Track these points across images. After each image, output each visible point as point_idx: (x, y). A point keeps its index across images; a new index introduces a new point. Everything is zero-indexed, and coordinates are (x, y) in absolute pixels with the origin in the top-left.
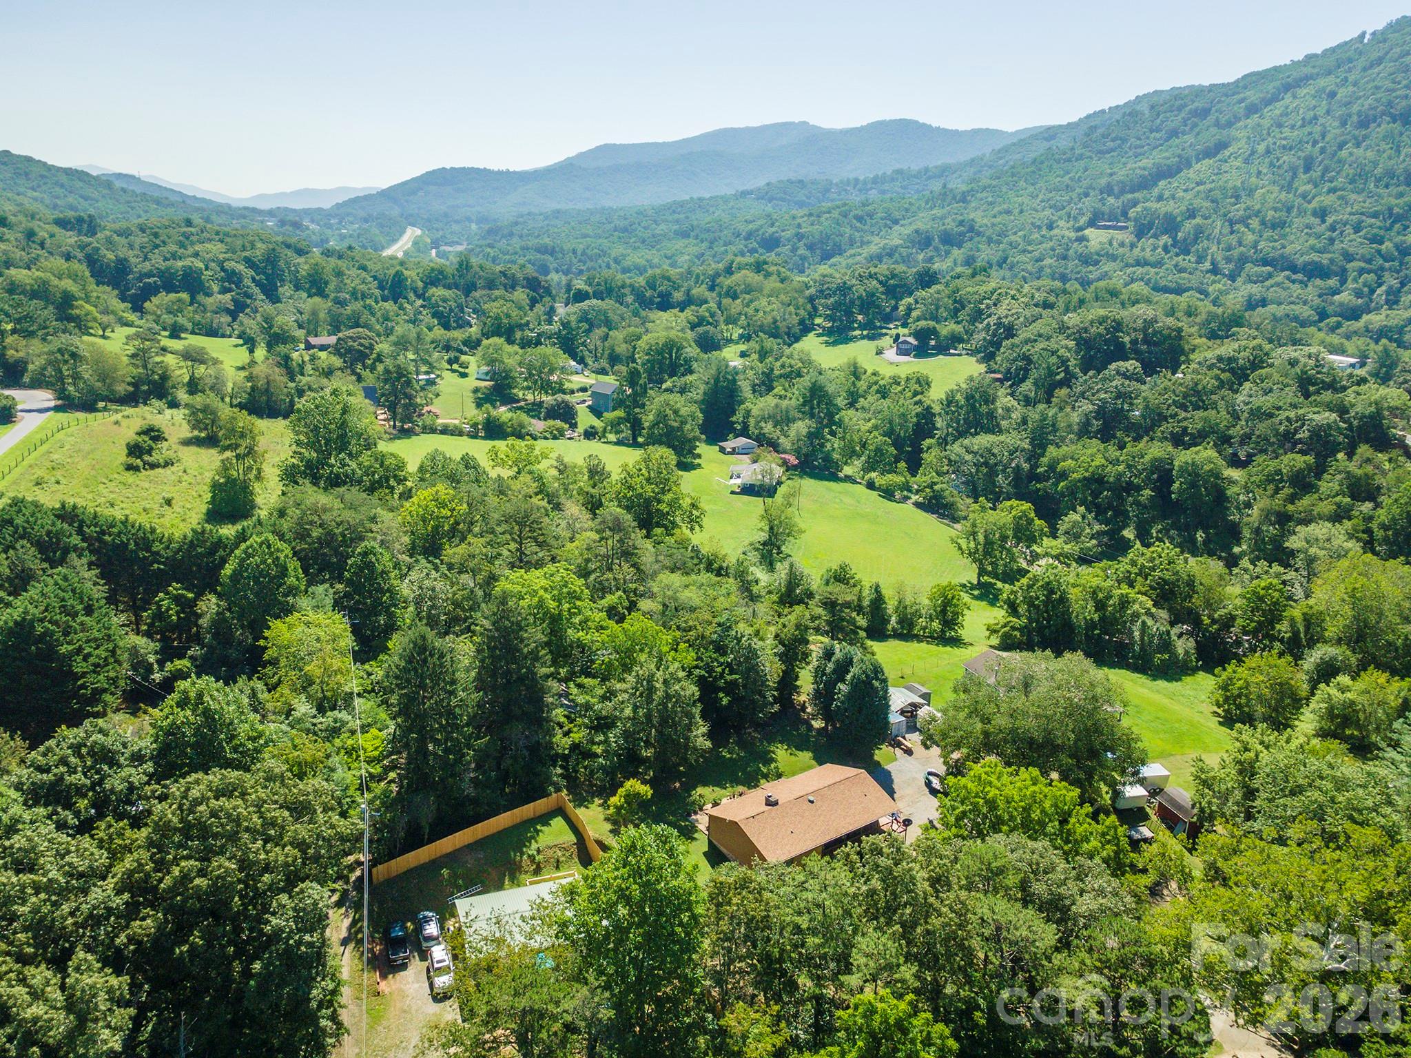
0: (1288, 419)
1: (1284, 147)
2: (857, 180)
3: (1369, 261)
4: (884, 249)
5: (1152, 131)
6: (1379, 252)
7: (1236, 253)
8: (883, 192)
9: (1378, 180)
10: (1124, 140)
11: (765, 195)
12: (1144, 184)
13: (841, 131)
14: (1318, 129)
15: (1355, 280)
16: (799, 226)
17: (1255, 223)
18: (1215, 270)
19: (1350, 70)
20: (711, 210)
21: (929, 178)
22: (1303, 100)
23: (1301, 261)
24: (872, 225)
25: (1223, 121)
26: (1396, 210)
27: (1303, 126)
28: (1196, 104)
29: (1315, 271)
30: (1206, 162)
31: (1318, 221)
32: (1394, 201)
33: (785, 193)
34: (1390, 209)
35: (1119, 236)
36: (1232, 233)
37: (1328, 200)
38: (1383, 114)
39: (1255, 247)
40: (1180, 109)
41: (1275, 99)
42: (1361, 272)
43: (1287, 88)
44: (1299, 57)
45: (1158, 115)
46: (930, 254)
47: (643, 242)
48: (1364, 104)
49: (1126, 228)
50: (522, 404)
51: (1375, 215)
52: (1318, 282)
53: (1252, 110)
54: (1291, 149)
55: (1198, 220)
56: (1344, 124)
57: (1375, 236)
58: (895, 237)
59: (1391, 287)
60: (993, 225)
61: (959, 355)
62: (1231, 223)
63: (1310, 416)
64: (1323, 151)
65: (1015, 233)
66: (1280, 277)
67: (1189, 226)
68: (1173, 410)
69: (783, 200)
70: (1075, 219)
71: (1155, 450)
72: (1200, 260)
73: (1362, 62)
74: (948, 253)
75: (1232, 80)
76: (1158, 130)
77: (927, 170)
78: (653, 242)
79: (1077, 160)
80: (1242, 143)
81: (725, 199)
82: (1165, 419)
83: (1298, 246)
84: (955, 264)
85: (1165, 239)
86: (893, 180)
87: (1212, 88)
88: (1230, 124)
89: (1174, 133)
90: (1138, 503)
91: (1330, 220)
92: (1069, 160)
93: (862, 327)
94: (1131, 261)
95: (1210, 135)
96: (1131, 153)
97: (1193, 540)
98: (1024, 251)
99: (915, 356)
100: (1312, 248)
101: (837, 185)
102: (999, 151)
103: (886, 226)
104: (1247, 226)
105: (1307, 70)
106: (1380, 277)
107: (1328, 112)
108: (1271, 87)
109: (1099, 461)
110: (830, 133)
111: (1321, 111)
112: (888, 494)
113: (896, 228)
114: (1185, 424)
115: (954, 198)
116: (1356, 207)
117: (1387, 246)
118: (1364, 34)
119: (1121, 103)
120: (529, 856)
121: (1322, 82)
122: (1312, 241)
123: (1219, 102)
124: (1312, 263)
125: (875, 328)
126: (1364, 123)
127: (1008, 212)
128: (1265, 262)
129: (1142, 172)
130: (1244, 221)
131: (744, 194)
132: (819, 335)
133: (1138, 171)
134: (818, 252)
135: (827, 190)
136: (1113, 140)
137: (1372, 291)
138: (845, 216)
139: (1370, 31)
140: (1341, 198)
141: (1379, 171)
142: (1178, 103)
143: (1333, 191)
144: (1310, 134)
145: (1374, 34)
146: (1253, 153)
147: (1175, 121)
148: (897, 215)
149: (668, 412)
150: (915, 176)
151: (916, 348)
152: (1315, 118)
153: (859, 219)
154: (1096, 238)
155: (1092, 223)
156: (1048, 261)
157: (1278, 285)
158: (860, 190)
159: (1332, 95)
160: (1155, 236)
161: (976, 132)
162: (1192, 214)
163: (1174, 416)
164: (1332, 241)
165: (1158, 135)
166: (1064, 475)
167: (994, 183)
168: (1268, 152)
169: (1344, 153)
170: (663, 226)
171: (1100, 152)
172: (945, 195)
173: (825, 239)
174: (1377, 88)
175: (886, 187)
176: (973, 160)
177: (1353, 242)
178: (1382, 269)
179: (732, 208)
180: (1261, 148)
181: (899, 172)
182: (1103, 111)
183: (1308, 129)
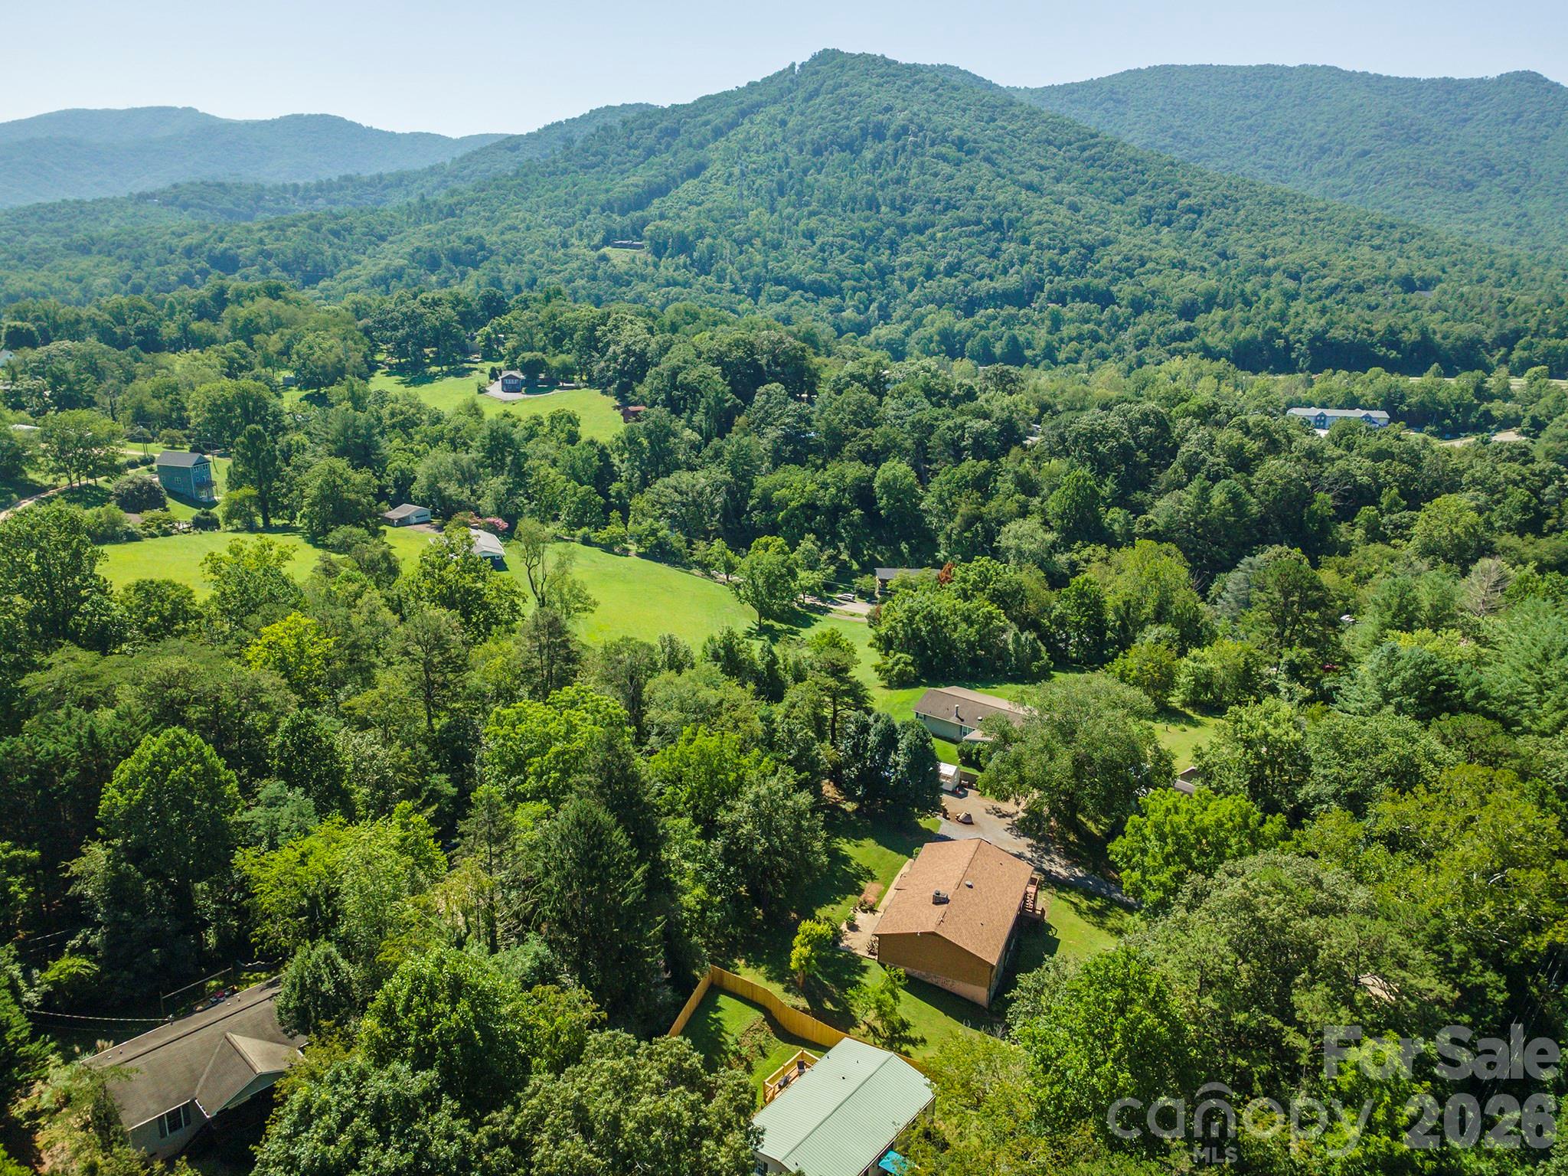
0: (949, 428)
1: (755, 171)
2: (296, 186)
3: (858, 280)
4: (387, 269)
5: (630, 148)
6: (863, 271)
7: (751, 272)
8: (334, 202)
9: (844, 206)
10: (605, 156)
11: (175, 198)
12: (640, 202)
13: (247, 123)
14: (780, 155)
15: (851, 298)
16: (261, 241)
17: (757, 242)
18: (736, 291)
19: (792, 100)
20: (103, 217)
21: (386, 187)
22: (757, 126)
23: (807, 279)
24: (353, 243)
25: (695, 141)
26: (867, 233)
27: (766, 151)
28: (665, 123)
29: (821, 291)
30: (691, 181)
31: (809, 242)
32: (864, 225)
33: (202, 198)
34: (862, 232)
35: (641, 255)
36: (741, 253)
37: (813, 223)
38: (832, 143)
39: (766, 267)
40: (651, 126)
41: (733, 125)
42: (855, 290)
43: (743, 114)
44: (743, 84)
45: (632, 132)
46: (443, 276)
47: (21, 259)
48: (814, 134)
49: (642, 247)
50: (51, 493)
51: (853, 237)
52: (826, 300)
53: (718, 133)
54: (762, 173)
55: (708, 240)
56: (801, 151)
57: (857, 256)
58: (393, 255)
59: (881, 303)
60: (504, 243)
61: (578, 388)
62: (739, 243)
63: (969, 424)
64: (791, 176)
65: (532, 252)
66: (796, 295)
67: (703, 245)
68: (852, 428)
69: (204, 208)
70: (589, 236)
71: (853, 470)
72: (721, 279)
73: (800, 94)
74: (463, 275)
75: (690, 101)
76: (636, 148)
77: (380, 177)
78: (39, 259)
79: (562, 174)
80: (718, 165)
81: (119, 204)
82: (847, 438)
83: (799, 266)
84: (479, 286)
85: (682, 259)
86: (341, 188)
87: (675, 108)
88: (701, 146)
89: (651, 152)
90: (851, 524)
91: (819, 241)
92: (554, 173)
93: (436, 362)
94: (662, 281)
95: (688, 158)
96: (614, 170)
97: (900, 553)
98: (551, 271)
99: (527, 392)
100: (812, 267)
101: (270, 191)
102: (461, 159)
103: (371, 243)
104: (752, 245)
105: (756, 97)
106: (870, 295)
107: (784, 140)
108: (730, 112)
109: (810, 487)
110: (230, 126)
111: (779, 139)
112: (608, 548)
113: (385, 245)
114: (868, 441)
115: (440, 211)
116: (837, 231)
117: (868, 266)
118: (794, 64)
119: (577, 116)
120: (734, 1053)
121: (772, 110)
122: (810, 262)
123: (685, 123)
124: (815, 282)
125: (455, 362)
126: (817, 152)
127: (514, 228)
128: (778, 282)
129: (635, 190)
130: (748, 240)
131: (143, 197)
132: (389, 374)
133: (632, 188)
134: (298, 274)
135: (260, 198)
136: (594, 155)
137: (867, 308)
138: (318, 230)
139: (798, 63)
140: (822, 221)
141: (843, 197)
142: (647, 121)
143: (812, 214)
144: (774, 159)
145: (802, 66)
146: (731, 175)
147: (649, 140)
148: (381, 230)
149: (339, 482)
150: (369, 184)
151: (525, 383)
152: (775, 144)
153: (336, 234)
154: (619, 257)
155: (606, 242)
156: (579, 282)
157: (797, 303)
158: (303, 199)
159: (783, 123)
160: (672, 256)
161: (416, 137)
162: (701, 234)
163: (855, 434)
164: (825, 260)
165: (637, 152)
166: (783, 504)
167: (482, 195)
168: (743, 174)
169: (809, 179)
170: (34, 239)
171: (583, 166)
172: (426, 209)
173: (301, 258)
174: (822, 118)
175: (335, 195)
176: (432, 168)
177: (840, 262)
178: (869, 286)
179: (134, 215)
180: (736, 170)
181: (348, 178)
182: (560, 124)
183: (771, 154)
